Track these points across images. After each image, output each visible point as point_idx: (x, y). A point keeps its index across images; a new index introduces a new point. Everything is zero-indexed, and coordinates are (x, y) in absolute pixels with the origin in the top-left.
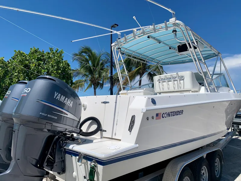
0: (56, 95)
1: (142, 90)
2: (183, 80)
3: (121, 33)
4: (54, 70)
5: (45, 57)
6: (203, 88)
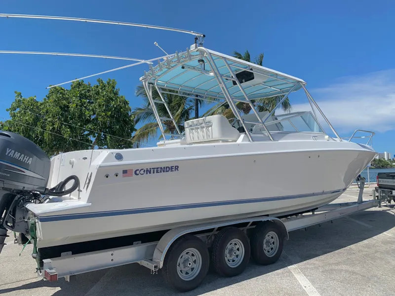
0: (8, 152)
1: (179, 140)
2: (211, 126)
3: (153, 62)
4: (102, 112)
5: (91, 93)
6: (242, 136)
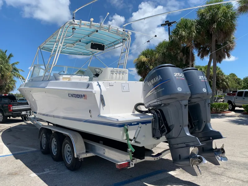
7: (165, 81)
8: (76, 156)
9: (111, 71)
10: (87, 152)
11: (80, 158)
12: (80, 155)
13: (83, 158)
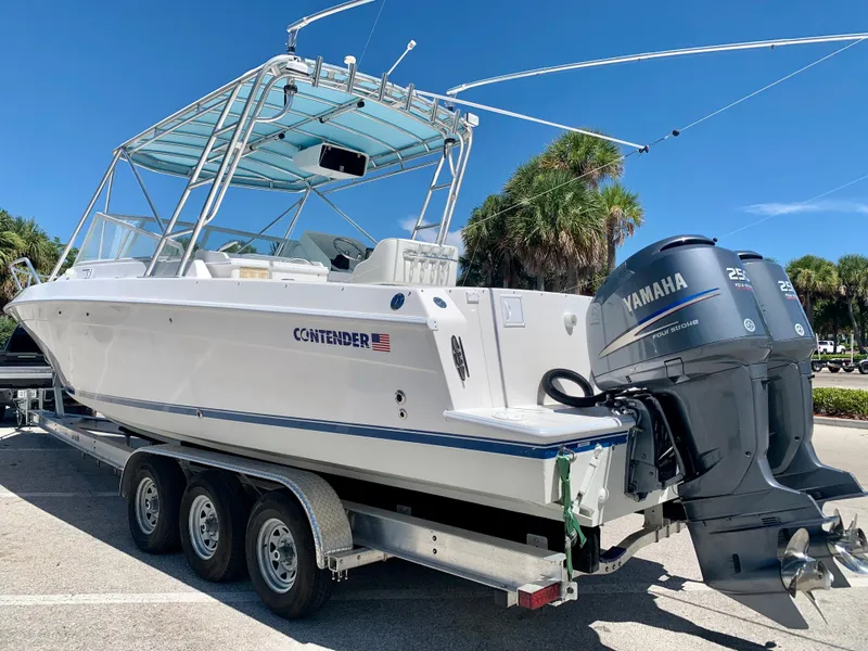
7: (692, 297)
8: (320, 563)
9: (410, 251)
10: (357, 547)
11: (339, 568)
12: (338, 560)
13: (350, 570)
